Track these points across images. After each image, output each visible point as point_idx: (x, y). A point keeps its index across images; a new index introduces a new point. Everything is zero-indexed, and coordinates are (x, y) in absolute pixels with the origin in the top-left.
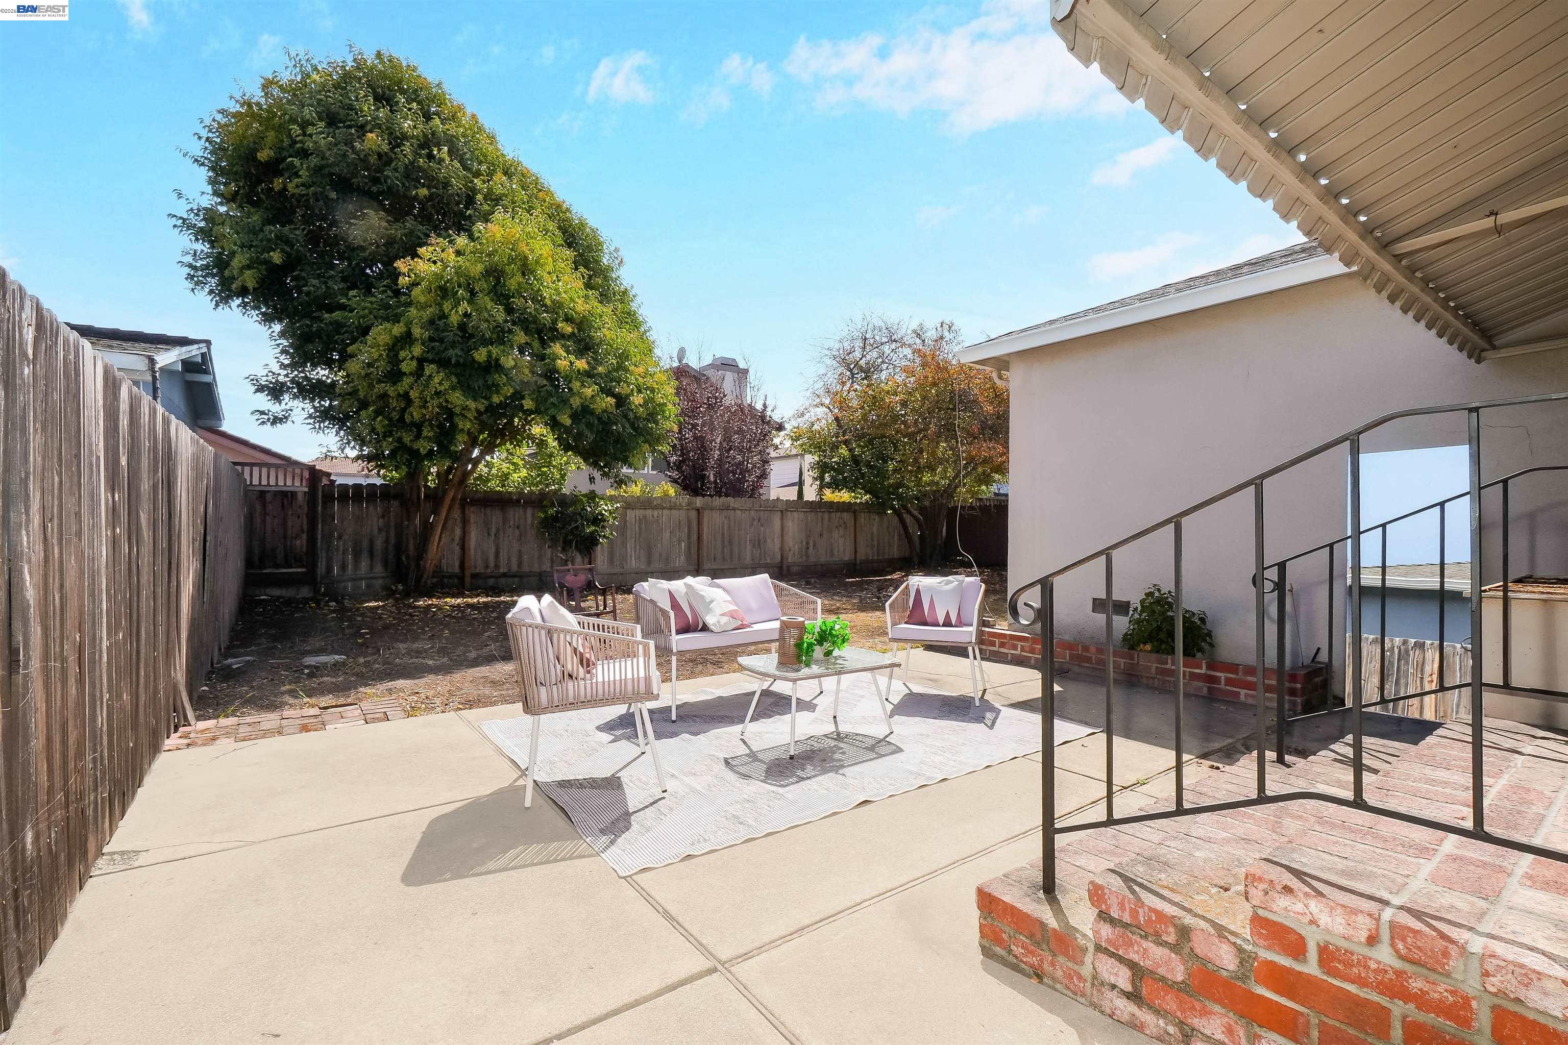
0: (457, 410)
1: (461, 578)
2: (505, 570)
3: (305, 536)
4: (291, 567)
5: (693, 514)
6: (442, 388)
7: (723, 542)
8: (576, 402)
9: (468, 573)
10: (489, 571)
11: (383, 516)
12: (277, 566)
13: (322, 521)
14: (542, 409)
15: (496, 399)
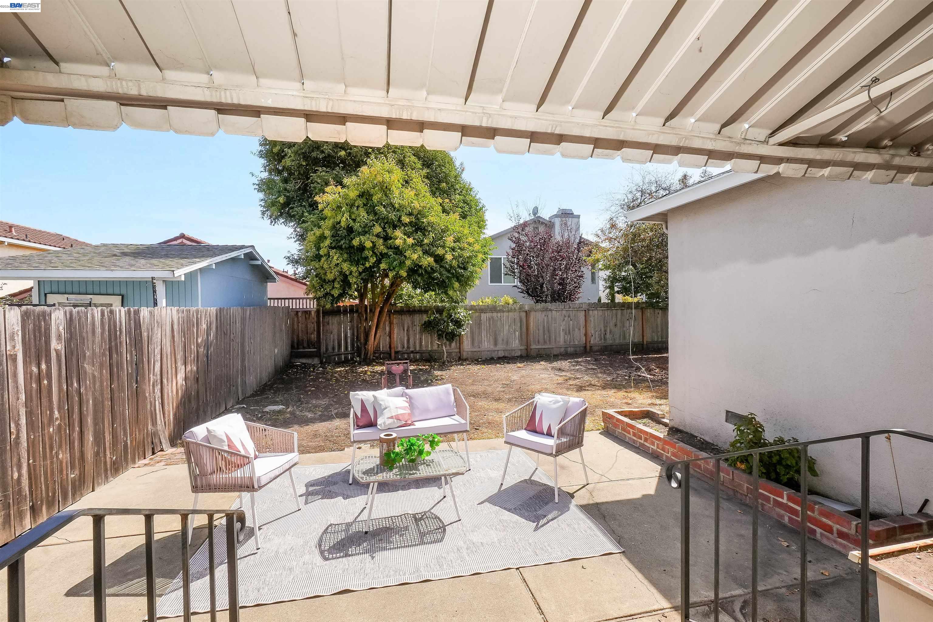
0: (347, 273)
1: (390, 355)
2: (413, 350)
3: (315, 333)
4: (310, 348)
5: (523, 314)
6: (338, 262)
7: (544, 331)
8: (408, 263)
9: (393, 351)
10: (404, 350)
11: (351, 322)
12: (304, 348)
13: (323, 325)
14: (392, 268)
15: (367, 265)
